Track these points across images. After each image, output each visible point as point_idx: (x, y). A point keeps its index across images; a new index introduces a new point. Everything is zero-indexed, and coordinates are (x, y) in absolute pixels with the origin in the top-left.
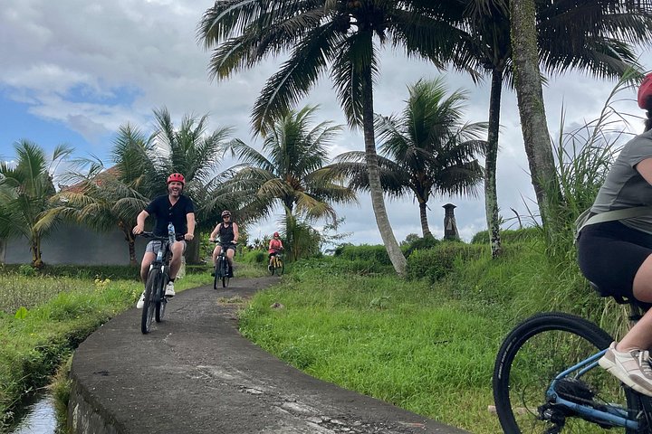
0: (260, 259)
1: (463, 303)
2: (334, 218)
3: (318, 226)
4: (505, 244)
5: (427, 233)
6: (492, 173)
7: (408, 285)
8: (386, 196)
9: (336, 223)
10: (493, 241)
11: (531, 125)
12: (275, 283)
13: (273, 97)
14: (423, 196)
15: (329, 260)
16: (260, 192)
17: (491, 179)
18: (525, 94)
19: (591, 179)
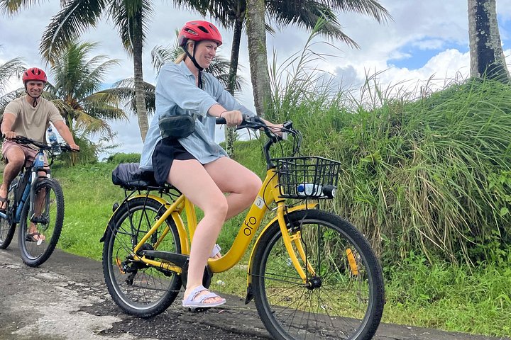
4: (237, 151)
9: (110, 136)
11: (256, 62)
18: (253, 39)
19: (294, 103)
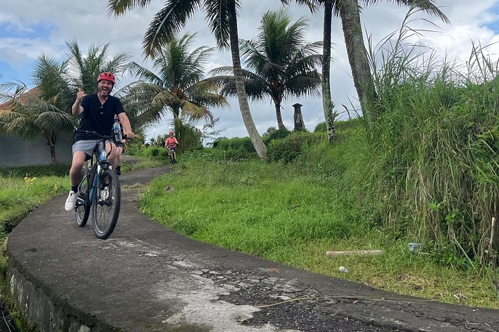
0: (155, 153)
1: (309, 178)
2: (212, 119)
3: (199, 125)
4: (338, 132)
5: (281, 126)
6: (327, 79)
7: (268, 167)
8: (250, 100)
9: (213, 123)
10: (330, 130)
11: (353, 43)
12: (168, 171)
13: (159, 28)
14: (277, 99)
15: (208, 151)
16: (154, 102)
17: (327, 83)
18: (347, 21)
19: (396, 81)
